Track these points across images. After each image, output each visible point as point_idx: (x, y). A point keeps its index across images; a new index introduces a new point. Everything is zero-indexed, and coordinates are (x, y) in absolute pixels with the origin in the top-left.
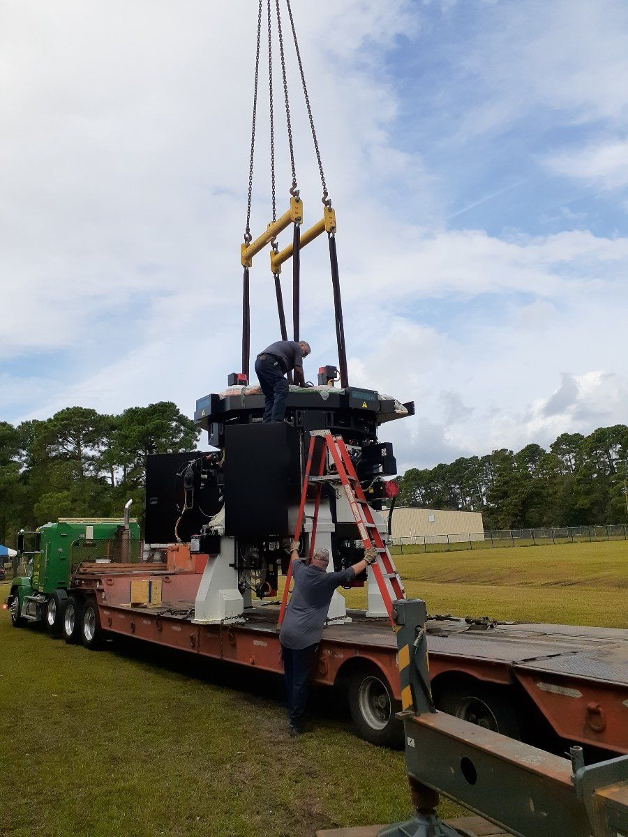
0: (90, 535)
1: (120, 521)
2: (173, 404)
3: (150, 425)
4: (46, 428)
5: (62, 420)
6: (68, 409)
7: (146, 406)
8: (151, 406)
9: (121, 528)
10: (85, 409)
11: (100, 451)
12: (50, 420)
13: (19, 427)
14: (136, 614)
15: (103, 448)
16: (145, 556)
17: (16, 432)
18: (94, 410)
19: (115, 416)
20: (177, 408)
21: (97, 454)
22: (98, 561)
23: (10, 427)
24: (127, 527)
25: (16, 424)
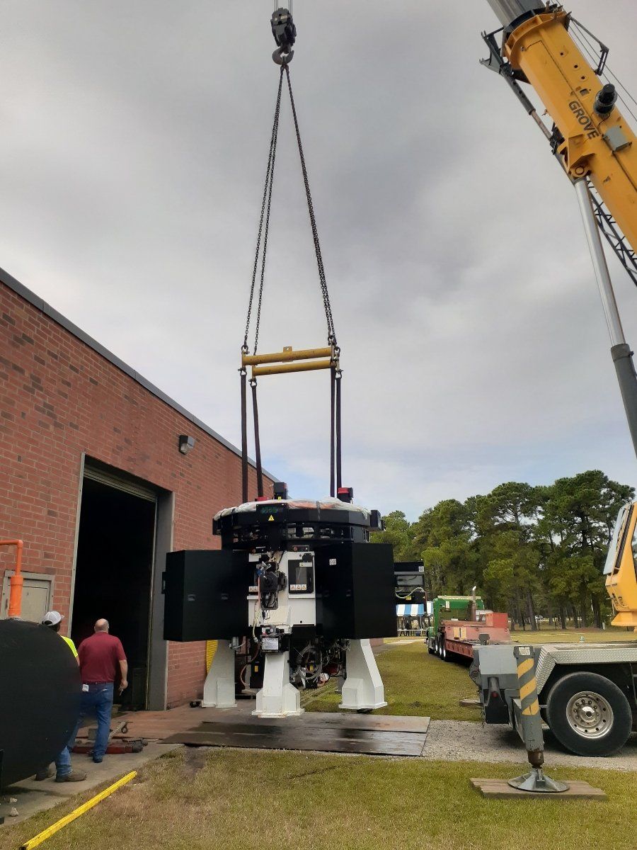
0: (448, 606)
1: (469, 598)
2: (600, 472)
3: (578, 495)
4: (486, 503)
5: (499, 495)
6: (504, 485)
7: (574, 476)
8: (579, 476)
9: (471, 602)
10: (518, 484)
11: (538, 519)
12: (489, 496)
13: (466, 502)
14: (457, 642)
15: (541, 517)
16: (477, 619)
17: (463, 507)
18: (526, 484)
19: (547, 486)
20: (605, 475)
21: (536, 523)
22: (452, 619)
23: (458, 504)
24: (474, 602)
25: (462, 501)
